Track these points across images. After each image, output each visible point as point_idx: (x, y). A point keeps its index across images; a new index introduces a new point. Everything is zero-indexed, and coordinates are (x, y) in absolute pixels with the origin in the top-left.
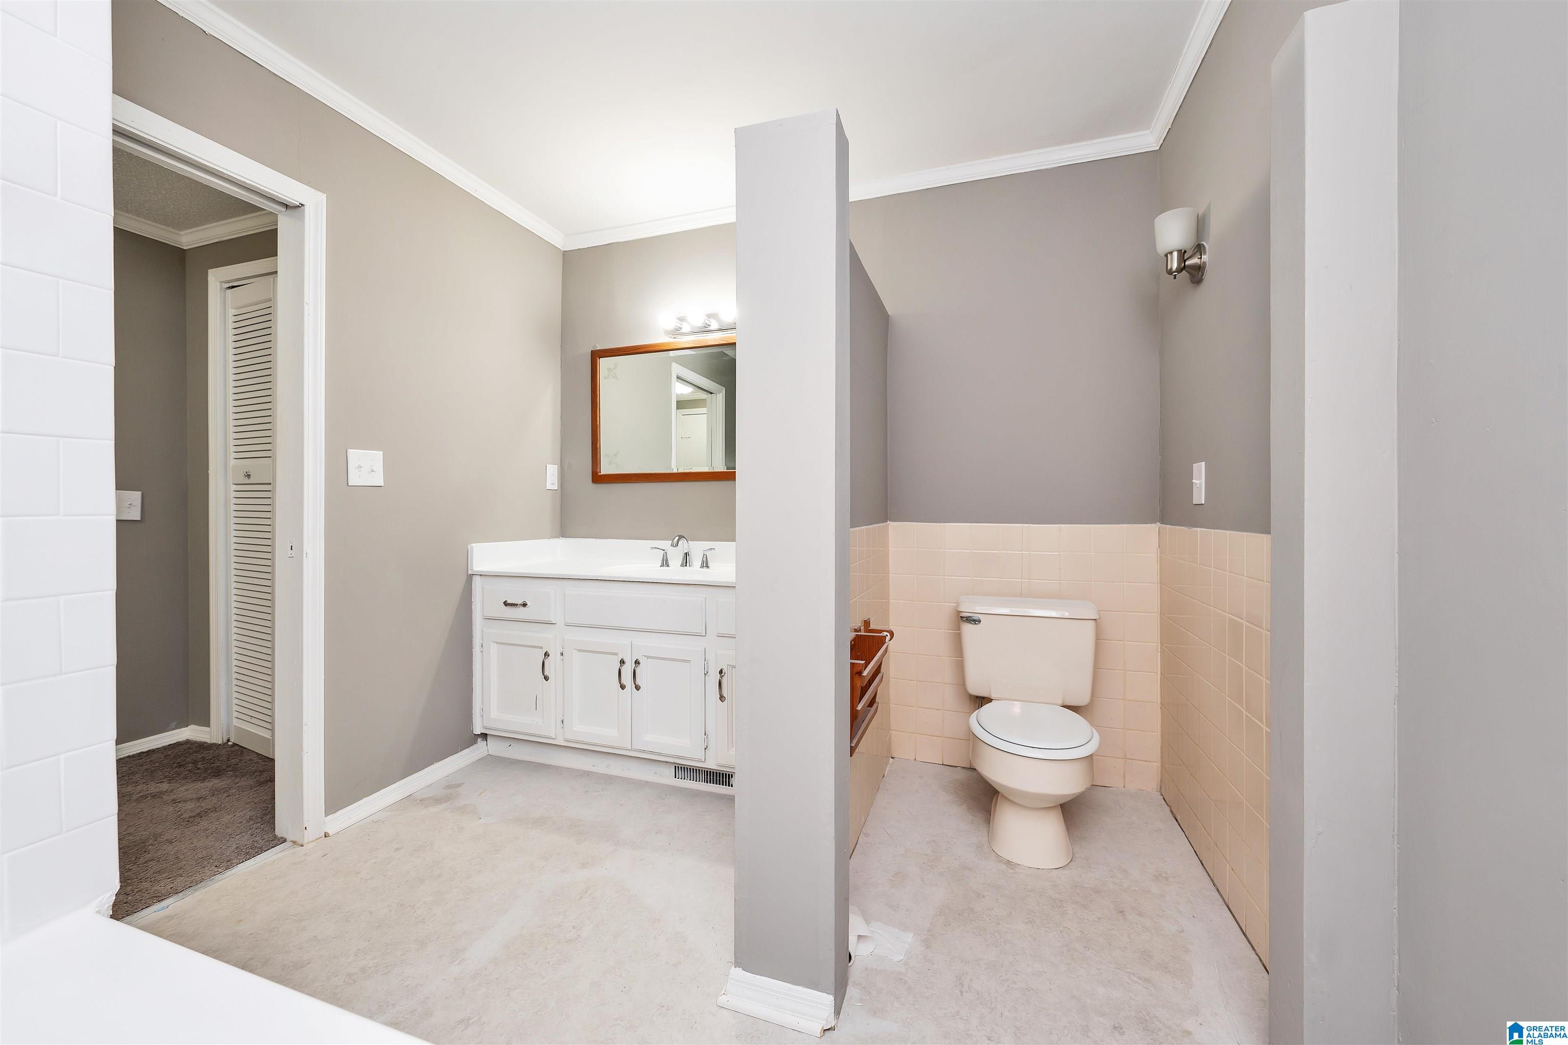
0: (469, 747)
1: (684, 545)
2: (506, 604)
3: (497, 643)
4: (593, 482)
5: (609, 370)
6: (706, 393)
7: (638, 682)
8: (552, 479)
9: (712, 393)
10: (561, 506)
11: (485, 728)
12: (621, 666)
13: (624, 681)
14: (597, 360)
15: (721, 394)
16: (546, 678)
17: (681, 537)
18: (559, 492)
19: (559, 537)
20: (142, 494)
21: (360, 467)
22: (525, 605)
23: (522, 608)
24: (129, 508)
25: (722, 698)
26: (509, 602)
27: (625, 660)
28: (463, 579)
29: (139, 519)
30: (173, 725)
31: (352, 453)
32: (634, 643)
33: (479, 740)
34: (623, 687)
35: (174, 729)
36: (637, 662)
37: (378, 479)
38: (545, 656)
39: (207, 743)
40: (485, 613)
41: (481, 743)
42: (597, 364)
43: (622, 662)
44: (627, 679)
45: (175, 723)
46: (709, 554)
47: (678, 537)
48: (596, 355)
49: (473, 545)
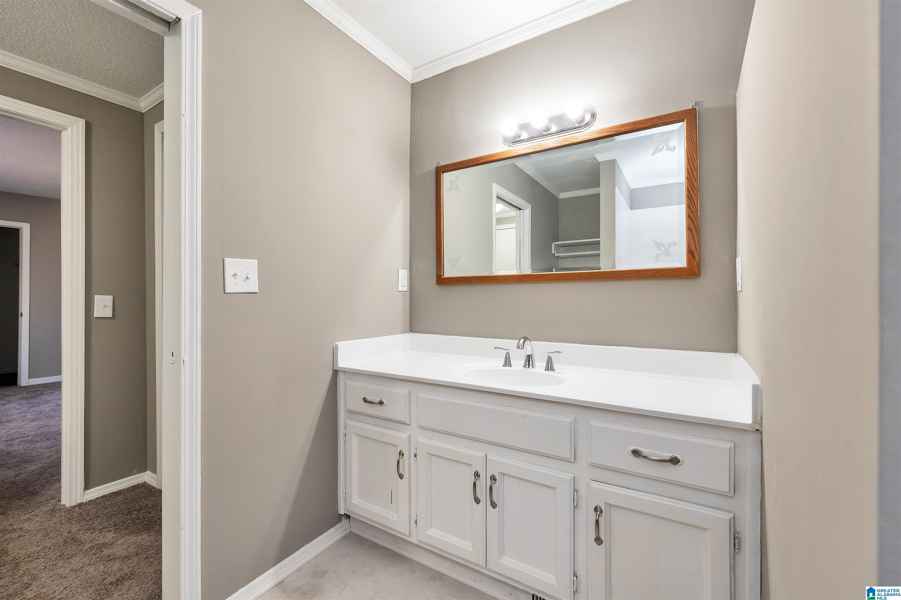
0: (334, 526)
1: (530, 347)
2: (365, 400)
3: (358, 435)
4: (437, 284)
5: (451, 182)
6: (515, 209)
7: (495, 499)
8: (403, 284)
9: (520, 209)
10: (410, 305)
11: (348, 510)
12: (476, 480)
13: (478, 495)
14: (440, 175)
15: (528, 210)
16: (401, 476)
17: (526, 339)
18: (408, 292)
19: (408, 333)
20: (114, 298)
21: (235, 275)
22: (381, 403)
23: (379, 407)
24: (104, 308)
25: (598, 540)
26: (369, 398)
27: (480, 473)
28: (330, 374)
29: (111, 316)
30: (136, 470)
31: (229, 262)
32: (488, 457)
33: (343, 518)
34: (477, 501)
35: (136, 474)
36: (493, 478)
37: (253, 286)
38: (400, 455)
39: (155, 488)
40: (347, 407)
41: (344, 521)
42: (441, 179)
43: (477, 475)
44: (482, 494)
45: (137, 469)
46: (554, 356)
47: (522, 340)
48: (440, 170)
49: (338, 343)
